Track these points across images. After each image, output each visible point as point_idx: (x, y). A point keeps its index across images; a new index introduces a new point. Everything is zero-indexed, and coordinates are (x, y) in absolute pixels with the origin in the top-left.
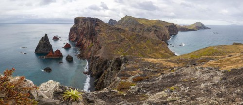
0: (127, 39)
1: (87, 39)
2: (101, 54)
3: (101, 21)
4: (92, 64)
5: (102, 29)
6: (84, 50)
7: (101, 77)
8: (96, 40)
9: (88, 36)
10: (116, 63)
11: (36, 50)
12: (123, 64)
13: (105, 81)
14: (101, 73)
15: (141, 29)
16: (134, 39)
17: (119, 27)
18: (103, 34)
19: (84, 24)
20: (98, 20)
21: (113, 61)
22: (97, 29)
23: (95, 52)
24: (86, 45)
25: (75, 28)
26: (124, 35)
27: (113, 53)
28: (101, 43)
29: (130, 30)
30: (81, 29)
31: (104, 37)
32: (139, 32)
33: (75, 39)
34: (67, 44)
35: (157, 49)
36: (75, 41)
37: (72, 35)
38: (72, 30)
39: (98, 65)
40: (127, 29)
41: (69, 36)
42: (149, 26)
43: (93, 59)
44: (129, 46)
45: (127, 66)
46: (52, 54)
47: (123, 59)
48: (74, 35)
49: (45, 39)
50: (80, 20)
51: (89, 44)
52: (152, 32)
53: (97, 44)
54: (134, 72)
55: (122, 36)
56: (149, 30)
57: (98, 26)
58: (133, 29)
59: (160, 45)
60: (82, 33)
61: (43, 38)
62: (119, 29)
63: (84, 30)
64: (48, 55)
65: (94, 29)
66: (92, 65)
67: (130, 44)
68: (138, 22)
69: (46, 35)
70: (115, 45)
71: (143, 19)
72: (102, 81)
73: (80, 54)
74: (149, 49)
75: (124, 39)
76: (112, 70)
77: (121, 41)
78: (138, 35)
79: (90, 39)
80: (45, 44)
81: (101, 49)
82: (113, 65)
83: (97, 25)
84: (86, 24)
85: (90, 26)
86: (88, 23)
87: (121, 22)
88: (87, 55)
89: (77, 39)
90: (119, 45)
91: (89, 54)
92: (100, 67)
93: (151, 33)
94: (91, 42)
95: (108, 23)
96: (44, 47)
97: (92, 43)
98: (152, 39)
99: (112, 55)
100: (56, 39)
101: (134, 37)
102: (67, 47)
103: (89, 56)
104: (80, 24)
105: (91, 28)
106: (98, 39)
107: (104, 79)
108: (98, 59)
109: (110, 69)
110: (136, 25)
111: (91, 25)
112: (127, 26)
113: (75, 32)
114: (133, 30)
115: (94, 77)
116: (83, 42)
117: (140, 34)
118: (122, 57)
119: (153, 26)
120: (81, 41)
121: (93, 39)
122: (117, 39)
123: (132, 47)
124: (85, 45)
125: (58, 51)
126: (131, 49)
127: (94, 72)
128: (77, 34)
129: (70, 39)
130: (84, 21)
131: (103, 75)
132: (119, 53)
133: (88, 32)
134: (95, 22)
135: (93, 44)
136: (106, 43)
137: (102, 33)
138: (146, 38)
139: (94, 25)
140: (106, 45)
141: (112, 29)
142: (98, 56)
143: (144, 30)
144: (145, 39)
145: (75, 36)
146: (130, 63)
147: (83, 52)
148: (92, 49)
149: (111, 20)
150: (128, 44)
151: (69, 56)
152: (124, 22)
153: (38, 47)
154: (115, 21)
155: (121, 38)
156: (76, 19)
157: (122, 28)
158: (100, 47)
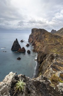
0: (61, 44)
1: (37, 42)
2: (43, 50)
3: (46, 31)
5: (46, 36)
7: (42, 64)
9: (38, 40)
10: (51, 57)
11: (12, 49)
12: (55, 59)
13: (43, 67)
14: (42, 61)
18: (47, 39)
21: (49, 55)
23: (41, 48)
24: (37, 45)
25: (32, 35)
26: (60, 40)
27: (50, 50)
28: (44, 44)
31: (46, 41)
33: (31, 41)
34: (28, 44)
36: (32, 42)
39: (41, 56)
41: (29, 40)
43: (40, 53)
45: (57, 61)
46: (20, 50)
47: (55, 55)
48: (31, 39)
49: (16, 42)
53: (42, 44)
54: (61, 67)
55: (58, 41)
60: (35, 38)
61: (15, 41)
62: (57, 36)
63: (36, 36)
65: (42, 36)
66: (39, 56)
69: (17, 39)
70: (52, 46)
72: (42, 66)
73: (34, 50)
75: (59, 43)
76: (48, 61)
79: (39, 42)
80: (16, 44)
82: (49, 58)
83: (44, 33)
84: (38, 33)
87: (59, 31)
88: (37, 50)
89: (32, 41)
90: (54, 47)
91: (38, 50)
92: (42, 57)
95: (50, 32)
96: (16, 46)
99: (49, 51)
100: (22, 41)
102: (28, 46)
105: (40, 35)
106: (43, 42)
107: (43, 65)
109: (47, 59)
111: (40, 33)
113: (32, 37)
115: (39, 63)
116: (36, 43)
118: (55, 54)
120: (34, 43)
121: (40, 42)
125: (24, 48)
126: (62, 50)
127: (39, 60)
128: (33, 38)
129: (29, 41)
130: (36, 31)
131: (43, 62)
132: (54, 51)
133: (38, 38)
134: (42, 31)
135: (40, 44)
136: (47, 44)
137: (46, 38)
139: (42, 33)
140: (47, 46)
141: (52, 36)
142: (42, 51)
145: (32, 40)
146: (59, 60)
147: (35, 48)
148: (40, 47)
149: (53, 30)
150: (61, 47)
151: (28, 50)
152: (61, 32)
153: (13, 47)
154: (55, 30)
155: (57, 42)
156: (32, 30)
157: (59, 35)
158: (44, 47)
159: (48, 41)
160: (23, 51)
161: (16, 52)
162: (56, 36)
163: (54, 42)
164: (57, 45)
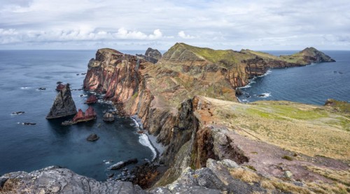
0: (183, 86)
9: (126, 83)
15: (201, 68)
19: (116, 63)
26: (178, 80)
29: (184, 69)
30: (112, 70)
32: (197, 72)
40: (179, 69)
42: (214, 61)
46: (81, 115)
50: (109, 56)
52: (219, 72)
56: (213, 69)
58: (188, 67)
60: (114, 77)
64: (76, 118)
75: (179, 86)
77: (176, 88)
78: (196, 79)
79: (129, 87)
104: (107, 63)
105: (130, 71)
110: (193, 61)
112: (179, 62)
122: (171, 86)
125: (91, 110)
143: (205, 68)
148: (136, 101)
151: (108, 114)
155: (175, 84)
160: (90, 117)
162: (170, 72)
163: (169, 84)
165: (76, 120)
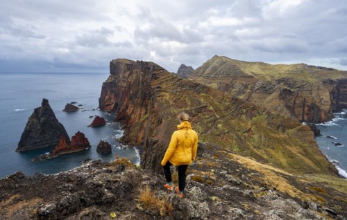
0: (211, 108)
1: (135, 106)
2: (160, 137)
3: (162, 69)
4: (146, 155)
5: (164, 86)
6: (132, 129)
8: (153, 107)
9: (138, 100)
15: (246, 87)
16: (227, 109)
17: (199, 80)
18: (167, 96)
19: (129, 75)
20: (158, 66)
22: (154, 84)
23: (151, 130)
24: (135, 118)
25: (110, 83)
26: (206, 98)
28: (161, 113)
29: (219, 88)
30: (125, 85)
31: (167, 102)
32: (240, 92)
33: (112, 106)
34: (97, 118)
35: (279, 141)
36: (112, 111)
37: (107, 98)
38: (106, 87)
39: (155, 158)
40: (214, 85)
41: (100, 100)
42: (269, 79)
43: (147, 146)
44: (215, 122)
46: (65, 145)
48: (110, 99)
49: (44, 112)
50: (122, 67)
51: (140, 114)
52: (276, 94)
53: (154, 115)
55: (202, 100)
56: (266, 89)
57: (156, 79)
58: (227, 85)
59: (290, 131)
60: (126, 93)
61: (36, 110)
62: (197, 85)
63: (130, 86)
64: (57, 148)
65: (150, 86)
66: (145, 159)
67: (217, 119)
68: (242, 69)
69: (45, 102)
71: (255, 63)
73: (124, 137)
74: (256, 137)
75: (206, 107)
77: (199, 111)
78: (237, 99)
79: (141, 105)
80: (45, 123)
81: (162, 125)
83: (155, 77)
84: (134, 76)
85: (141, 79)
86: (138, 73)
87: (202, 71)
88: (137, 137)
89: (116, 105)
90: (194, 119)
91: (141, 135)
93: (270, 97)
94: (143, 112)
95: (176, 72)
96: (43, 132)
97: (146, 113)
98: (269, 114)
100: (71, 109)
101: (227, 103)
102: (98, 124)
103: (140, 140)
104: (121, 76)
105: (143, 83)
106: (156, 106)
108: (156, 145)
110: (235, 78)
111: (144, 76)
112: (214, 78)
113: (112, 92)
114: (227, 87)
116: (129, 111)
117: (242, 97)
119: (279, 81)
120: (124, 111)
121: (146, 106)
122: (192, 106)
123: (219, 125)
124: (132, 117)
125: (80, 136)
126: (217, 128)
128: (116, 96)
129: (102, 107)
130: (129, 69)
133: (137, 92)
134: (150, 70)
135: (147, 115)
136: (170, 114)
137: (163, 93)
138: (254, 108)
139: (150, 76)
140: (170, 118)
141: (183, 86)
142: (155, 139)
143: (252, 88)
144: (253, 111)
145: (113, 101)
147: (129, 132)
148: (145, 125)
149: (183, 67)
150: (212, 118)
151: (102, 143)
152: (208, 71)
153: (26, 135)
154: (191, 68)
155: (200, 104)
156: (112, 64)
157: (203, 83)
158: (160, 122)
159: (171, 102)
160: (80, 146)
161: (44, 157)
162: (195, 86)
163: (189, 103)
164: (200, 112)
165: (57, 152)
